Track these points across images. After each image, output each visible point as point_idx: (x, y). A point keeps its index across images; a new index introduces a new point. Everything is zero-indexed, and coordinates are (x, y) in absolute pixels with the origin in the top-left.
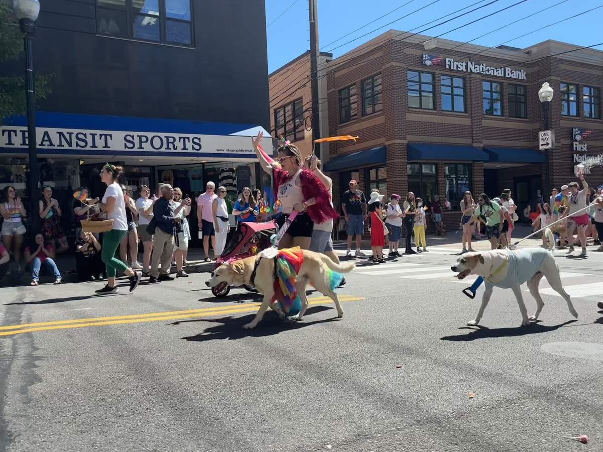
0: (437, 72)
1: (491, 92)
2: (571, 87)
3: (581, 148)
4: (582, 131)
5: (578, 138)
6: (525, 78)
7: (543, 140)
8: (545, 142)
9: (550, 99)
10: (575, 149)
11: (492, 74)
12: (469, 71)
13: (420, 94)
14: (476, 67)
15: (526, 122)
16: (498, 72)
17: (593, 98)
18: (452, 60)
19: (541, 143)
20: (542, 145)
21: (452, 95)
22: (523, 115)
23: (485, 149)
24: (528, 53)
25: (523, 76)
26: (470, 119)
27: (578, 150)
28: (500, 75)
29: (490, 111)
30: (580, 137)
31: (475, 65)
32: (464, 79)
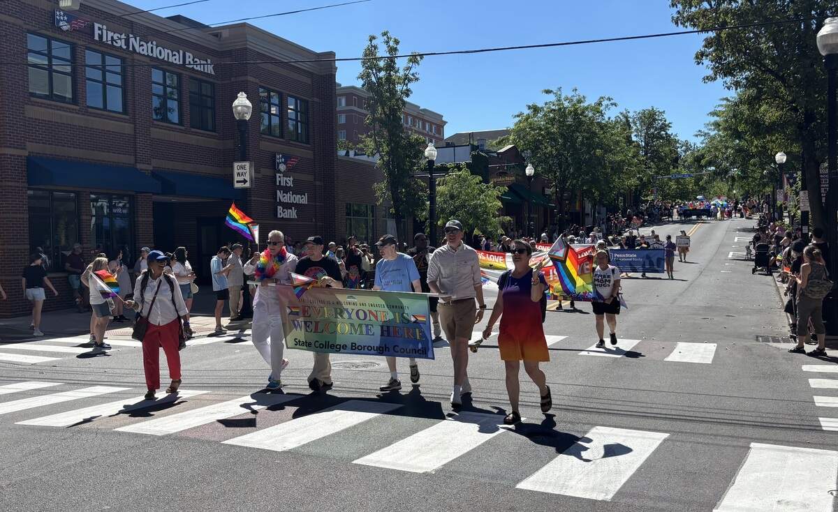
0: (79, 42)
1: (164, 85)
2: (272, 94)
3: (286, 182)
4: (287, 158)
5: (282, 167)
6: (213, 73)
7: (238, 174)
8: (241, 178)
9: (248, 117)
10: (278, 184)
11: (166, 59)
12: (131, 49)
13: (50, 61)
14: (142, 45)
15: (214, 137)
16: (174, 57)
17: (299, 114)
18: (105, 27)
19: (236, 178)
20: (238, 182)
21: (104, 83)
22: (210, 127)
23: (154, 174)
24: (216, 35)
25: (210, 69)
26: (132, 125)
27: (282, 184)
28: (177, 62)
29: (163, 111)
30: (285, 166)
31: (140, 41)
32: (123, 60)
